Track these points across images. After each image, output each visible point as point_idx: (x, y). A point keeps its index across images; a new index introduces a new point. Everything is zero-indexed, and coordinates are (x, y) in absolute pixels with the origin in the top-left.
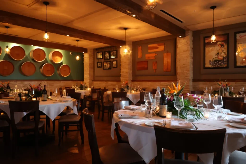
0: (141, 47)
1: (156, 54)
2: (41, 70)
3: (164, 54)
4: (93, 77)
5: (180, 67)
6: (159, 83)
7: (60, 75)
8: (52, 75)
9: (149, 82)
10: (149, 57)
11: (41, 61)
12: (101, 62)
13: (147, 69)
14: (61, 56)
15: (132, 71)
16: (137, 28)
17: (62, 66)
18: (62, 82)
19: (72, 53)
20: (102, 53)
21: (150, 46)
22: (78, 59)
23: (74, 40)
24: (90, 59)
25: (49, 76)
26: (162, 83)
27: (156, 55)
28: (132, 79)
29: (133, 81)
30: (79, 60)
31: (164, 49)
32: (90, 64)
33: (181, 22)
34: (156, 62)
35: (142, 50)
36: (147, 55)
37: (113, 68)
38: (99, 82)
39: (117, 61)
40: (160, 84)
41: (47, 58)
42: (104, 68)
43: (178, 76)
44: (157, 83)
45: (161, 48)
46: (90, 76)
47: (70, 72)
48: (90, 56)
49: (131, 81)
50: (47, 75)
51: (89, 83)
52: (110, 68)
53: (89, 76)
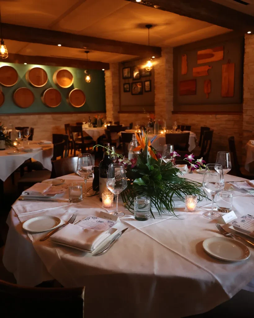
0: (185, 55)
1: (209, 66)
2: (43, 98)
3: (223, 66)
4: (118, 107)
5: (249, 88)
6: (214, 115)
7: (70, 104)
8: (58, 105)
9: (199, 115)
10: (198, 73)
11: (40, 85)
12: (129, 84)
13: (194, 93)
14: (70, 76)
15: (172, 97)
16: (167, 24)
17: (73, 91)
18: (73, 115)
19: (87, 72)
20: (129, 69)
21: (199, 52)
22: (88, 81)
23: (82, 52)
24: (113, 80)
25: (54, 107)
26: (218, 116)
27: (210, 68)
28: (172, 110)
29: (174, 112)
30: (90, 82)
31: (222, 57)
32: (114, 87)
33: (246, 4)
34: (210, 81)
35: (187, 61)
36: (195, 70)
37: (146, 91)
38: (126, 115)
39: (150, 81)
40: (216, 118)
41: (50, 81)
42: (134, 93)
43: (244, 104)
44: (211, 116)
45: (219, 55)
46: (114, 105)
47: (84, 99)
48: (113, 74)
49: (171, 113)
50: (50, 106)
51: (112, 116)
52: (141, 93)
53: (112, 106)
